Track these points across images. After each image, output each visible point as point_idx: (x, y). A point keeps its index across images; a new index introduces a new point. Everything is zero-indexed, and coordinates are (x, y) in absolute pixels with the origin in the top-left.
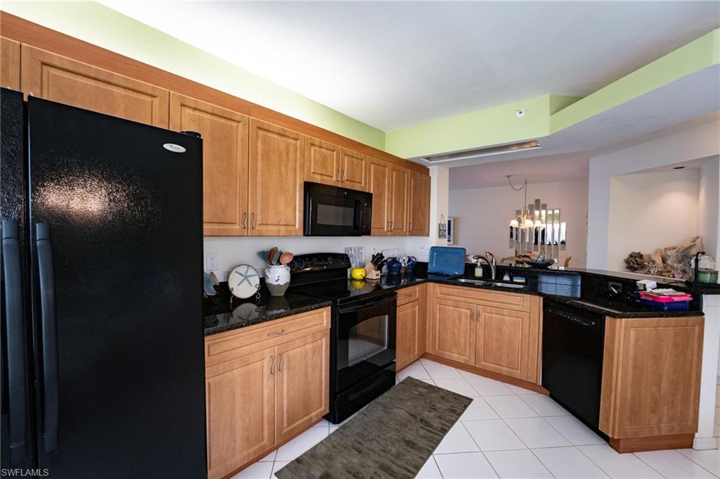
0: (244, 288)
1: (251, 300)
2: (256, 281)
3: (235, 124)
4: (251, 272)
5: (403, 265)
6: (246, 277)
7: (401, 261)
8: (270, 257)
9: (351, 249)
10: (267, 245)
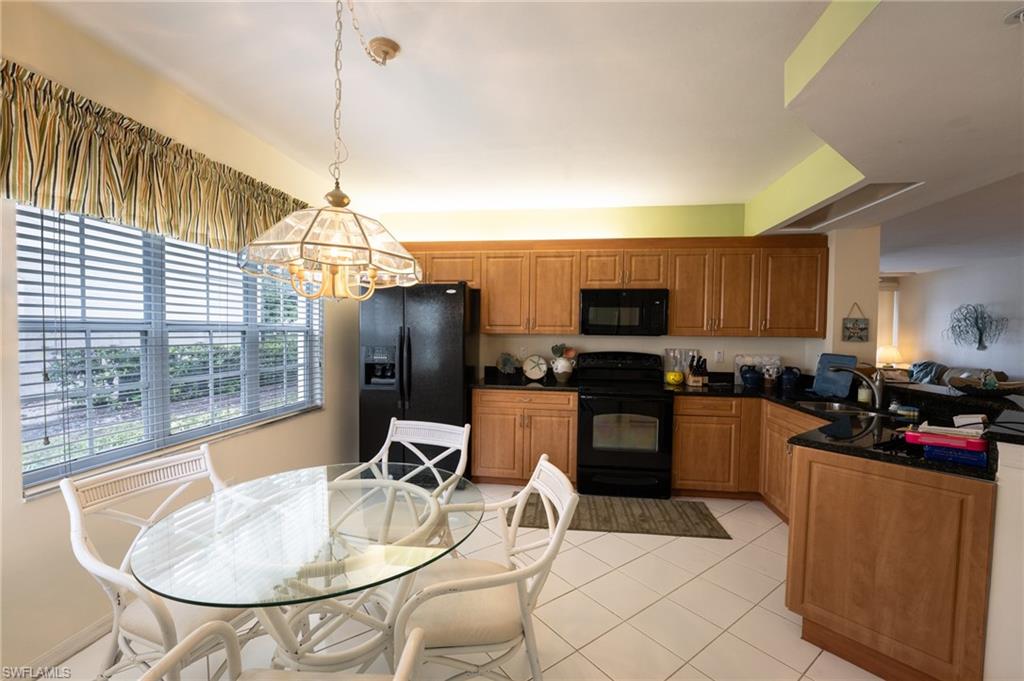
0: (535, 372)
1: (539, 381)
2: (544, 368)
3: (520, 259)
4: (542, 361)
5: (767, 376)
6: (538, 365)
7: (764, 370)
8: (560, 351)
9: (674, 351)
10: (559, 342)
